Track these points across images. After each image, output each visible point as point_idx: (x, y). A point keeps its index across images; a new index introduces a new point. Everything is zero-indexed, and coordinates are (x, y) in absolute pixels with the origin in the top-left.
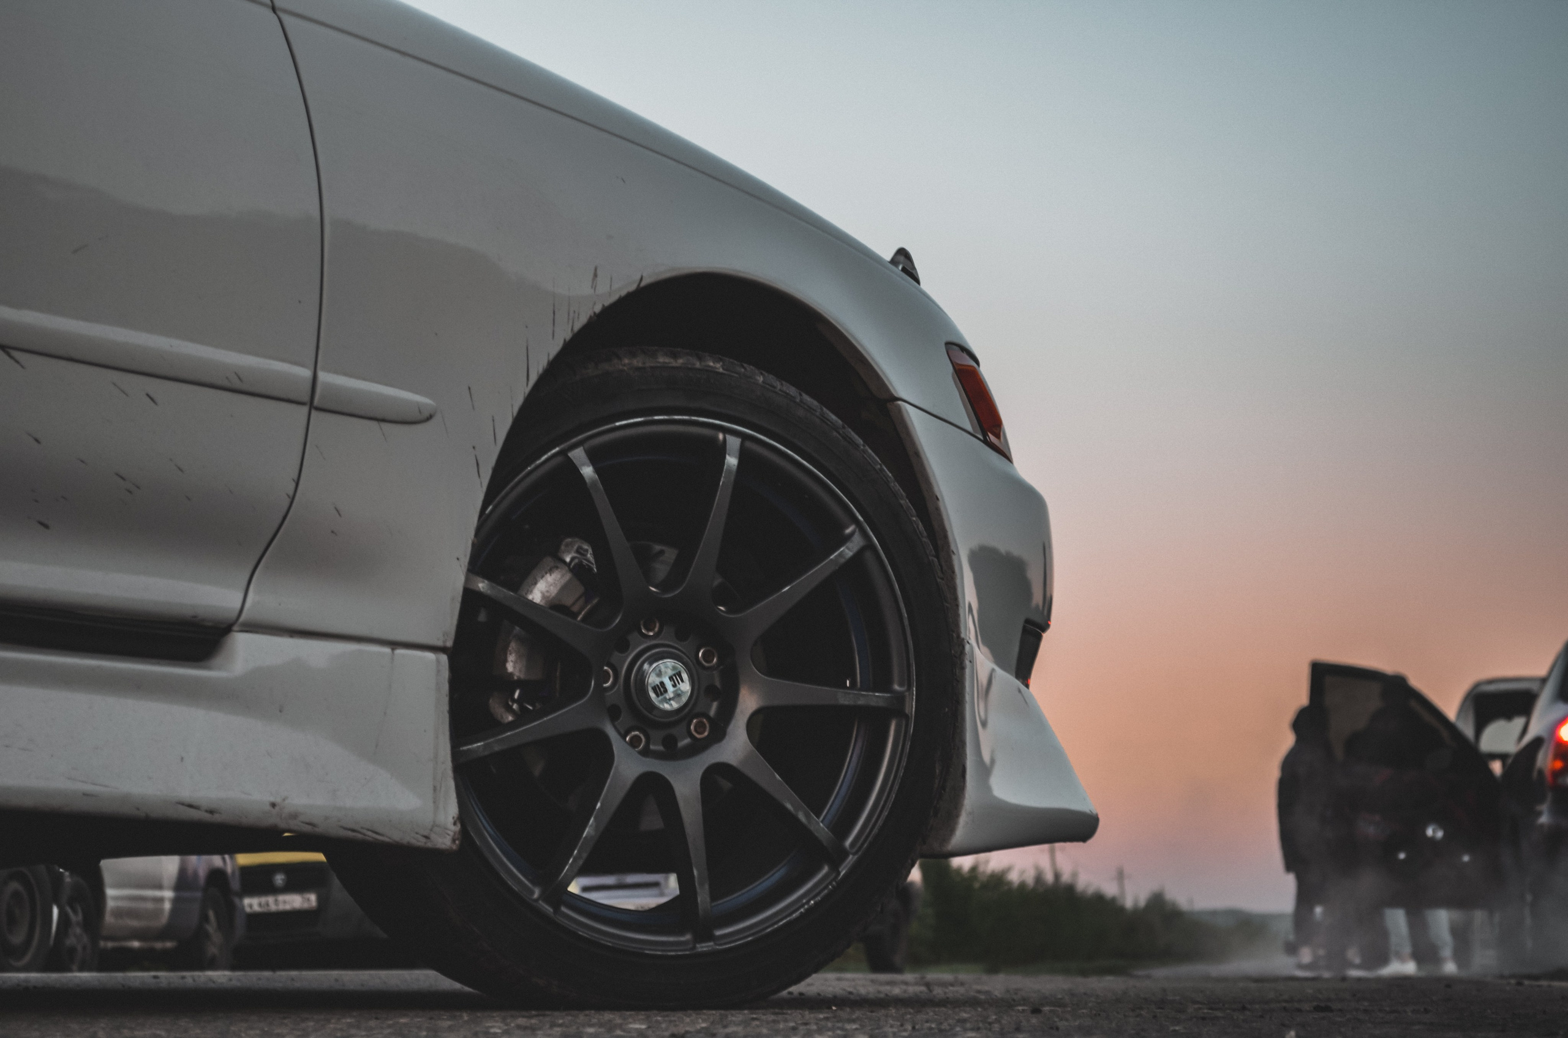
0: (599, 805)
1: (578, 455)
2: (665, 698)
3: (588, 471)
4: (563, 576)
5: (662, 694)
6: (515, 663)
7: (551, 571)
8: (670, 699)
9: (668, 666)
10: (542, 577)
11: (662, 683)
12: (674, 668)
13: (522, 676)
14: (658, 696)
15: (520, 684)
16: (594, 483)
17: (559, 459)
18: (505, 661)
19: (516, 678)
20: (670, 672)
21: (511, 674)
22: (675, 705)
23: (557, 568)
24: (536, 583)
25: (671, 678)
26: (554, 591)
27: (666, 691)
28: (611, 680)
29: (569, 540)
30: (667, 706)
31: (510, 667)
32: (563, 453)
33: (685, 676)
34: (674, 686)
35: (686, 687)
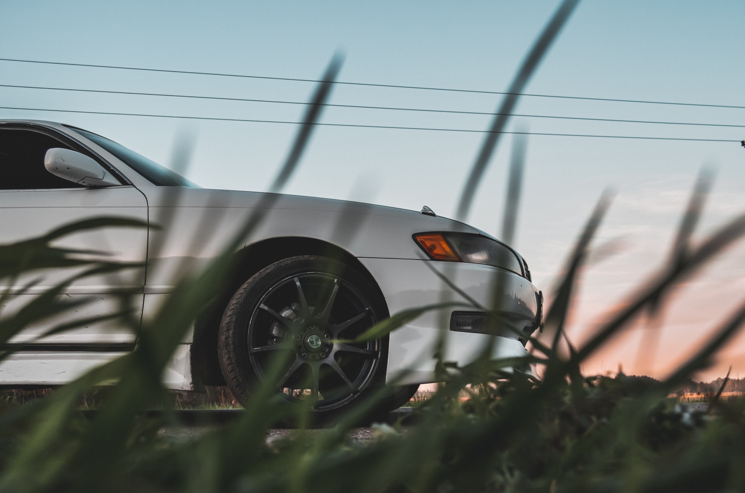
0: (291, 369)
1: (296, 279)
2: (313, 345)
3: (298, 284)
4: (290, 311)
5: (312, 344)
6: (275, 332)
7: (287, 310)
8: (315, 345)
9: (314, 337)
10: (285, 311)
11: (313, 341)
12: (317, 338)
13: (277, 335)
14: (311, 344)
15: (276, 337)
16: (299, 286)
17: (291, 280)
18: (273, 331)
19: (275, 336)
20: (315, 339)
21: (274, 334)
22: (316, 347)
23: (289, 309)
24: (283, 312)
25: (315, 340)
26: (288, 315)
27: (314, 343)
28: (300, 339)
29: (294, 303)
30: (313, 347)
31: (274, 333)
32: (292, 278)
33: (319, 340)
34: (316, 342)
35: (320, 343)
